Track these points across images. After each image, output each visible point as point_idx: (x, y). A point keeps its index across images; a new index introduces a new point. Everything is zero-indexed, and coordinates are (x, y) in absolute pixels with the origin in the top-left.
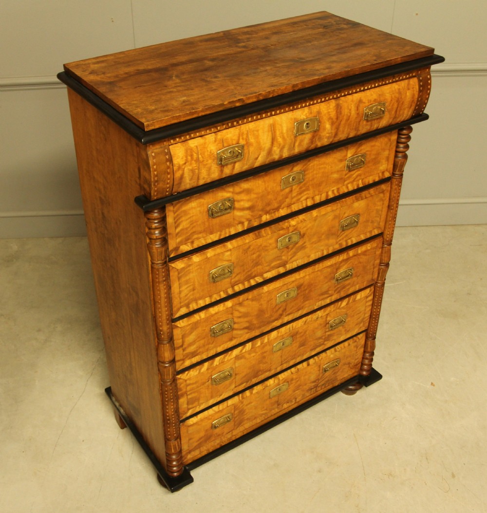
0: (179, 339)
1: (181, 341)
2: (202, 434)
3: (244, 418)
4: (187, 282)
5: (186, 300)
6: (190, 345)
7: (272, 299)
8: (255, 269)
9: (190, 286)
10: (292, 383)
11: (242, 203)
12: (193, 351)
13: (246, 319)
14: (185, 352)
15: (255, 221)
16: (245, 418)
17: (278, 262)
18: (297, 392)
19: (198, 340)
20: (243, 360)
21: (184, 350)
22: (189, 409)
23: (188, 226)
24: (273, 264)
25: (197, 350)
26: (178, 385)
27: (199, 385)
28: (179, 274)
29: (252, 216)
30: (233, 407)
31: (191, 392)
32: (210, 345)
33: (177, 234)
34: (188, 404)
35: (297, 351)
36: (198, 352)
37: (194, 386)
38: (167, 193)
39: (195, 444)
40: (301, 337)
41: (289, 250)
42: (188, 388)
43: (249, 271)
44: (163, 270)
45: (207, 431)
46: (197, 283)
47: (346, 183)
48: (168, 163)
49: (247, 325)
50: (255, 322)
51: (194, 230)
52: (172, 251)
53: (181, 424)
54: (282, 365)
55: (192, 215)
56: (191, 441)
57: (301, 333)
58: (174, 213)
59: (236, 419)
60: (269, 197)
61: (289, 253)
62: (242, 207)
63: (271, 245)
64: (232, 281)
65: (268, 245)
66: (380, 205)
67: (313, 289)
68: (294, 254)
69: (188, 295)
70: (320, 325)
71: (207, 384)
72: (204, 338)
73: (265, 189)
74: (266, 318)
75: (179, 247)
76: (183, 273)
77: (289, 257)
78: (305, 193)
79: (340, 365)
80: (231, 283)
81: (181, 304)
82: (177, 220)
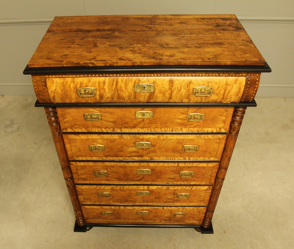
1: (75, 171)
2: (95, 214)
3: (120, 217)
4: (75, 146)
5: (76, 154)
6: (81, 174)
7: (133, 170)
8: (120, 153)
9: (77, 148)
10: (152, 213)
11: (107, 118)
12: (84, 178)
13: (116, 174)
14: (79, 177)
15: (118, 130)
16: (122, 217)
17: (136, 154)
18: (156, 218)
19: (86, 174)
20: (116, 192)
21: (78, 175)
22: (85, 201)
23: (71, 120)
24: (133, 154)
25: (86, 178)
27: (90, 194)
28: (69, 141)
29: (115, 126)
30: (113, 210)
31: (85, 195)
32: (94, 179)
33: (65, 122)
34: (84, 199)
35: (154, 200)
36: (87, 179)
37: (87, 193)
38: (48, 102)
39: (92, 217)
40: (157, 194)
41: (144, 150)
42: (83, 193)
43: (116, 153)
44: (60, 137)
45: (98, 214)
46: (81, 149)
47: (187, 127)
48: (44, 87)
49: (118, 177)
50: (123, 177)
51: (75, 123)
52: (64, 129)
54: (143, 202)
55: (73, 115)
56: (89, 215)
57: (156, 192)
58: (62, 112)
59: (116, 215)
60: (127, 120)
61: (144, 152)
62: (107, 120)
63: (130, 144)
64: (105, 154)
65: (128, 144)
66: (217, 146)
67: (163, 174)
68: (148, 153)
69: (77, 152)
70: (171, 193)
71: (94, 195)
72: (90, 174)
73: (123, 115)
74: (130, 178)
75: (67, 129)
76: (72, 141)
77: (144, 154)
78: (154, 124)
79: (187, 216)
80: (104, 155)
81: (73, 155)
82: (64, 115)
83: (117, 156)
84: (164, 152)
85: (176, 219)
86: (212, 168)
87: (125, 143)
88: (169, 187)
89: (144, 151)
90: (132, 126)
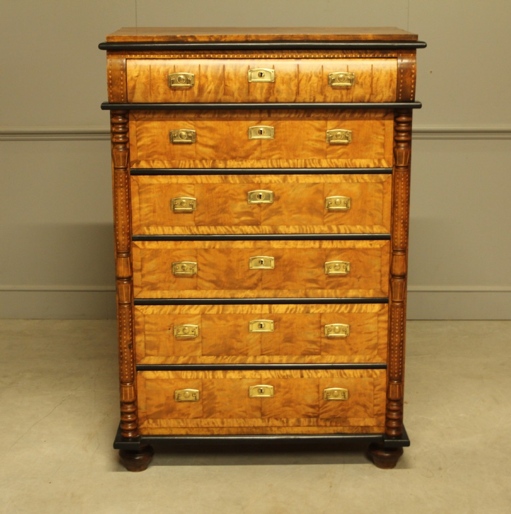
0: (138, 261)
1: (139, 264)
2: (163, 400)
3: (215, 407)
4: (147, 201)
5: (147, 219)
6: (150, 273)
7: (243, 260)
8: (222, 215)
9: (150, 206)
10: (279, 391)
11: (205, 139)
12: (152, 282)
13: (212, 271)
14: (144, 280)
15: (220, 163)
16: (218, 409)
17: (249, 218)
18: (287, 408)
19: (158, 271)
20: (211, 323)
21: (143, 276)
22: (146, 355)
23: (150, 143)
24: (243, 218)
25: (157, 284)
26: (136, 317)
27: (159, 329)
28: (139, 189)
29: (216, 155)
30: (201, 384)
31: (150, 333)
32: (171, 284)
33: (139, 148)
34: (145, 347)
35: (281, 346)
36: (158, 286)
37: (153, 327)
38: (123, 100)
39: (154, 410)
40: (287, 328)
41: (262, 209)
42: (147, 326)
43: (214, 215)
45: (168, 399)
46: (157, 207)
47: (328, 156)
48: (122, 72)
49: (214, 278)
50: (224, 279)
51: (155, 149)
52: (134, 162)
53: (138, 372)
54: (262, 355)
55: (153, 134)
56: (150, 402)
57: (286, 322)
58: (137, 127)
59: (205, 402)
60: (235, 143)
61: (263, 213)
62: (205, 143)
63: (239, 194)
64: (196, 219)
65: (236, 194)
66: (380, 197)
67: (296, 269)
68: (269, 217)
69: (149, 216)
70: (313, 324)
71: (168, 331)
72: (164, 272)
73: (230, 133)
74: (237, 280)
75: (140, 161)
76: (143, 190)
77: (263, 218)
78: (277, 152)
79: (350, 401)
80: (194, 220)
81: (142, 223)
82: (139, 134)
83: (216, 224)
84: (295, 214)
85: (330, 410)
86: (380, 252)
87: (231, 192)
88: (309, 308)
89: (261, 211)
90: (243, 154)
